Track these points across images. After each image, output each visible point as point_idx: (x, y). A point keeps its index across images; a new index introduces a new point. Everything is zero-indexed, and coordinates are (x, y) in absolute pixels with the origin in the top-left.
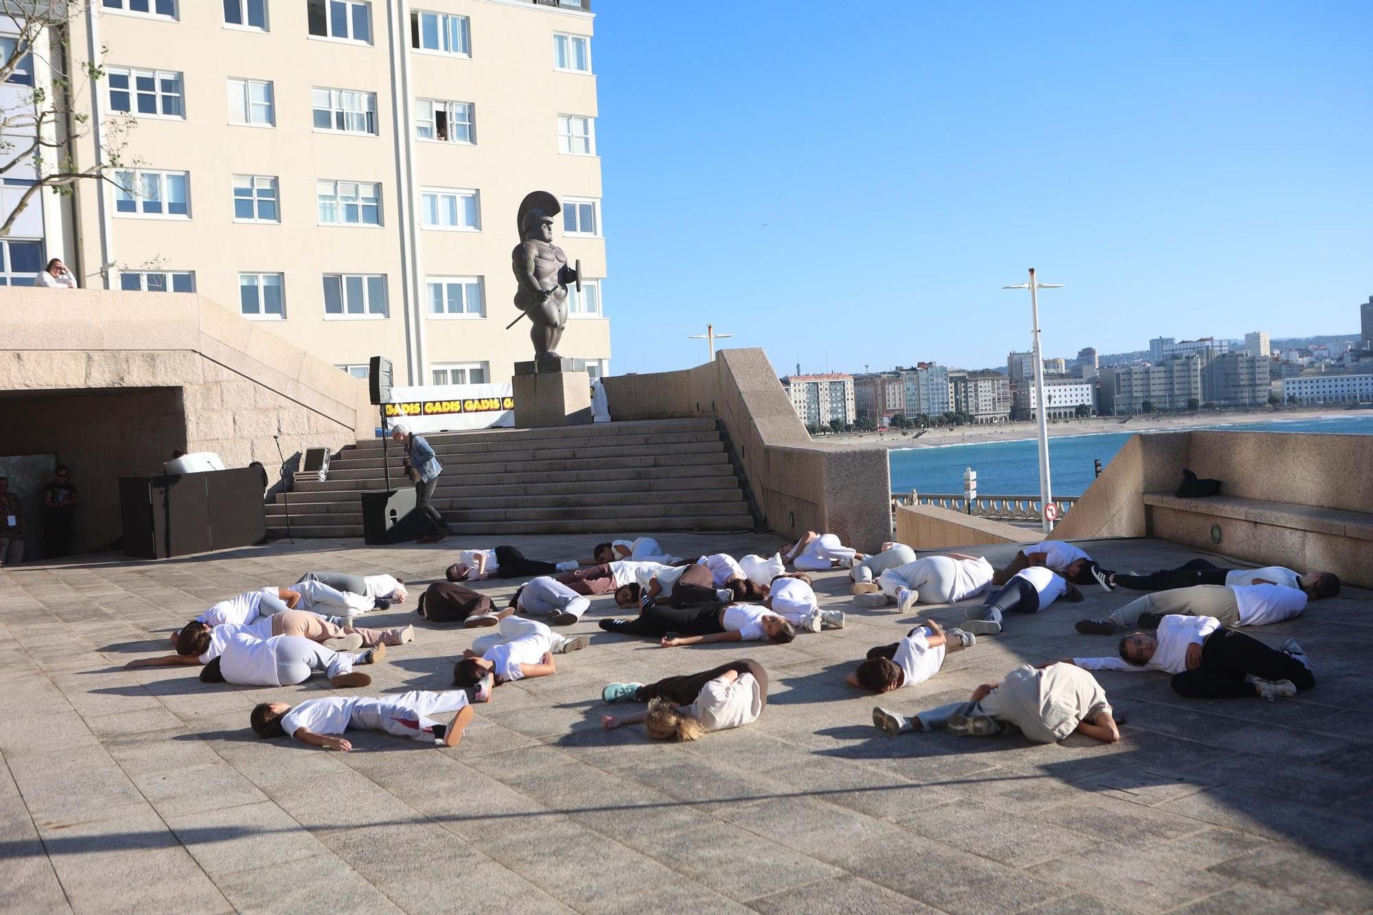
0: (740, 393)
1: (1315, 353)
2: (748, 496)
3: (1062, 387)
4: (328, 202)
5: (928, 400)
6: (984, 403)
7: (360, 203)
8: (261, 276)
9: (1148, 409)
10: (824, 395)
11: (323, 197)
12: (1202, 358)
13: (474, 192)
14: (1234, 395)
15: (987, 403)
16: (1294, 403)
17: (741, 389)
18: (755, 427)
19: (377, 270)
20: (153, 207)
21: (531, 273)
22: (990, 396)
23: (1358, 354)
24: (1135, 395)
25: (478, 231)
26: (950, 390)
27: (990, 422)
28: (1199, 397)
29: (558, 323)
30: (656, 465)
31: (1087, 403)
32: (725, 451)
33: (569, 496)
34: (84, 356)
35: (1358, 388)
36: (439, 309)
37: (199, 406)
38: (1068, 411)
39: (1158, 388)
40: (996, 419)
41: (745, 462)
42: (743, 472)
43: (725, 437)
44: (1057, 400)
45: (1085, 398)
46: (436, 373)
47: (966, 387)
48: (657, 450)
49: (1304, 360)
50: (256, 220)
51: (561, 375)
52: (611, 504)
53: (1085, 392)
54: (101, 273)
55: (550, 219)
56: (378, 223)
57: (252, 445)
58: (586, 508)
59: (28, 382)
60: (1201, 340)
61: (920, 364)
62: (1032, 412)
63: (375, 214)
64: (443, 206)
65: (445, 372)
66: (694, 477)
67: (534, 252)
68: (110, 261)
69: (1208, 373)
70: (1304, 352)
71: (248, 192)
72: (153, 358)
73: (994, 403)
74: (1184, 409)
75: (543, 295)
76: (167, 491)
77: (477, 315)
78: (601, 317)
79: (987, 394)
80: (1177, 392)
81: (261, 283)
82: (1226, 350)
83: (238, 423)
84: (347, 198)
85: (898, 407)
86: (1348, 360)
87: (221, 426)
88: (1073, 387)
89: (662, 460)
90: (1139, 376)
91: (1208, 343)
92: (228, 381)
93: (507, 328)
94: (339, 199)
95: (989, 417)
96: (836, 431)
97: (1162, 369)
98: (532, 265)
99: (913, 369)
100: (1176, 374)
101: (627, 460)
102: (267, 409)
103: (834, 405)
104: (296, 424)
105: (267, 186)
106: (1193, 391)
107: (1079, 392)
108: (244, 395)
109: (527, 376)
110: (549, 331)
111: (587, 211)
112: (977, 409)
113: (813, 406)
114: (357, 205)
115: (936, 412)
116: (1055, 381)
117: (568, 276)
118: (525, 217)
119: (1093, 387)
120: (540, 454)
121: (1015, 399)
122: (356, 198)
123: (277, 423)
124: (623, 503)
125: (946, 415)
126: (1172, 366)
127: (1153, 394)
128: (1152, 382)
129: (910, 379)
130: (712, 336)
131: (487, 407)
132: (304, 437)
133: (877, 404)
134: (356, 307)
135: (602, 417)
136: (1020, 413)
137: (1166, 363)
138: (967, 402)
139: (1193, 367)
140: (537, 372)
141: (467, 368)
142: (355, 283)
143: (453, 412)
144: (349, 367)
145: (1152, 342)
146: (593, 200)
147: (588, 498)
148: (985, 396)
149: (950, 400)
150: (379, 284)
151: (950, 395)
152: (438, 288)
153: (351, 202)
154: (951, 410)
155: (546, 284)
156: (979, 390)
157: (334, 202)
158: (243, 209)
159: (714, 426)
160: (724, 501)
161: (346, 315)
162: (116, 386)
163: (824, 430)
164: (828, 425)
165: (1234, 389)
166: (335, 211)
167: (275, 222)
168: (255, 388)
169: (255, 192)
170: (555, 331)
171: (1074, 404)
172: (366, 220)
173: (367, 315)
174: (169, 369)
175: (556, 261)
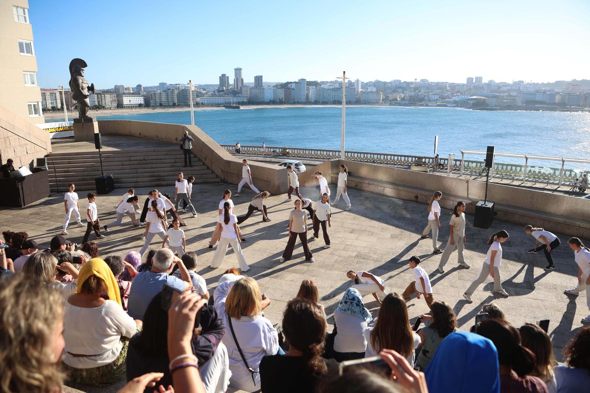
1: (207, 90)
3: (134, 98)
6: (108, 102)
9: (161, 105)
10: (48, 97)
12: (177, 90)
14: (186, 102)
15: (109, 102)
16: (203, 105)
18: (216, 154)
21: (81, 89)
22: (110, 100)
23: (219, 91)
24: (157, 101)
26: (95, 97)
27: (110, 108)
28: (176, 102)
31: (142, 103)
35: (220, 101)
37: (4, 147)
38: (136, 105)
39: (164, 99)
40: (112, 107)
44: (132, 101)
45: (141, 101)
47: (101, 96)
49: (204, 92)
53: (141, 99)
60: (176, 84)
62: (124, 105)
67: (80, 81)
69: (178, 94)
70: (204, 89)
73: (111, 102)
74: (172, 106)
75: (86, 96)
76: (22, 184)
79: (109, 99)
80: (169, 100)
82: (183, 88)
83: (15, 152)
86: (216, 92)
88: (137, 98)
90: (158, 95)
91: (178, 86)
92: (11, 137)
95: (110, 107)
96: (54, 111)
97: (165, 93)
98: (81, 85)
100: (169, 95)
101: (165, 161)
102: (23, 145)
103: (52, 101)
104: (32, 150)
106: (175, 100)
107: (139, 99)
108: (16, 141)
109: (79, 124)
112: (105, 104)
113: (44, 101)
116: (131, 95)
118: (73, 67)
119: (144, 98)
120: (132, 158)
121: (118, 101)
123: (26, 150)
125: (95, 106)
126: (168, 92)
127: (162, 101)
128: (162, 97)
133: (69, 102)
136: (120, 105)
137: (166, 91)
138: (101, 101)
139: (174, 93)
145: (160, 84)
146: (30, 41)
148: (108, 100)
149: (96, 101)
151: (96, 99)
154: (96, 104)
155: (85, 92)
156: (106, 97)
160: (206, 174)
163: (49, 110)
164: (51, 108)
165: (186, 100)
168: (19, 138)
171: (138, 103)
175: (86, 83)
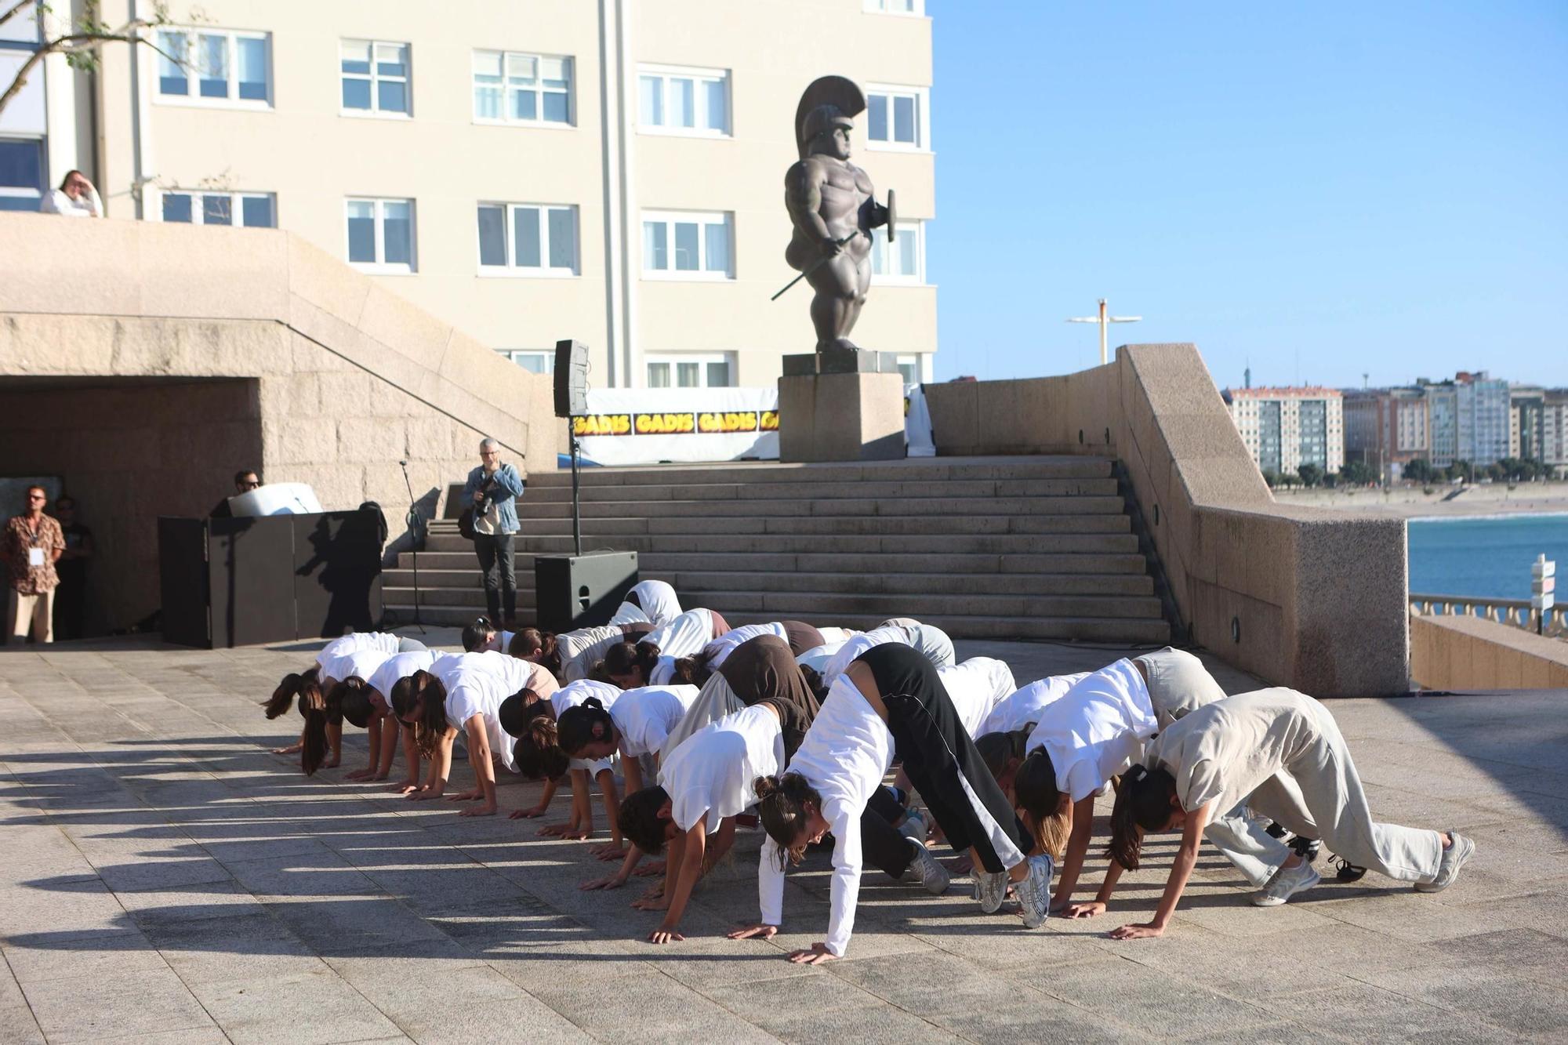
0: (1154, 418)
2: (1162, 588)
4: (489, 86)
5: (1472, 436)
7: (540, 88)
8: (379, 204)
10: (1290, 421)
11: (481, 78)
13: (723, 74)
17: (1158, 410)
18: (1179, 474)
19: (563, 198)
20: (215, 88)
21: (815, 210)
25: (726, 137)
26: (1512, 421)
29: (856, 292)
30: (1009, 532)
32: (1125, 512)
33: (866, 576)
34: (111, 325)
36: (660, 262)
37: (284, 410)
41: (1159, 532)
42: (1156, 550)
43: (1126, 489)
46: (653, 367)
47: (1540, 416)
48: (1012, 506)
50: (375, 111)
51: (857, 379)
52: (935, 592)
54: (132, 192)
55: (847, 121)
56: (567, 120)
57: (365, 473)
58: (895, 597)
59: (25, 363)
61: (1459, 376)
63: (564, 108)
64: (671, 96)
65: (666, 366)
66: (1073, 553)
67: (820, 176)
68: (146, 172)
71: (364, 68)
72: (215, 331)
75: (832, 246)
76: (232, 543)
77: (721, 275)
78: (923, 283)
81: (380, 215)
83: (343, 438)
84: (519, 80)
85: (1417, 446)
87: (317, 443)
89: (1020, 523)
92: (330, 371)
93: (773, 299)
94: (506, 80)
96: (1308, 484)
98: (817, 196)
99: (1447, 384)
101: (964, 522)
102: (389, 418)
103: (1307, 440)
104: (435, 444)
105: (394, 59)
108: (354, 394)
109: (803, 377)
110: (840, 305)
111: (905, 107)
112: (1559, 455)
113: (1270, 441)
114: (534, 93)
115: (1486, 456)
117: (874, 216)
118: (807, 118)
122: (533, 81)
123: (403, 441)
124: (955, 591)
125: (1504, 463)
129: (1442, 400)
130: (1106, 319)
131: (735, 427)
132: (446, 465)
133: (1381, 440)
134: (527, 256)
135: (922, 449)
138: (1540, 441)
140: (818, 371)
141: (703, 362)
142: (528, 219)
143: (682, 432)
144: (514, 354)
146: (917, 90)
147: (895, 580)
149: (1512, 438)
150: (566, 221)
151: (1511, 429)
152: (659, 229)
153: (525, 87)
154: (1511, 454)
155: (838, 228)
157: (498, 86)
158: (355, 95)
159: (1109, 472)
160: (1122, 595)
161: (511, 269)
162: (159, 373)
163: (1288, 480)
164: (1295, 473)
166: (498, 100)
167: (403, 116)
168: (371, 384)
169: (374, 68)
170: (851, 306)
172: (550, 115)
173: (545, 268)
174: (240, 350)
175: (856, 191)
